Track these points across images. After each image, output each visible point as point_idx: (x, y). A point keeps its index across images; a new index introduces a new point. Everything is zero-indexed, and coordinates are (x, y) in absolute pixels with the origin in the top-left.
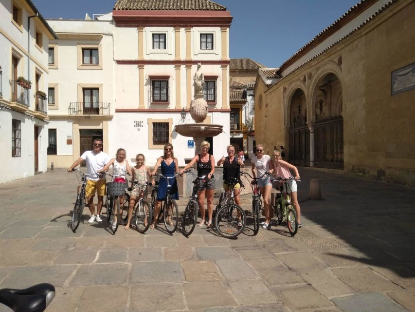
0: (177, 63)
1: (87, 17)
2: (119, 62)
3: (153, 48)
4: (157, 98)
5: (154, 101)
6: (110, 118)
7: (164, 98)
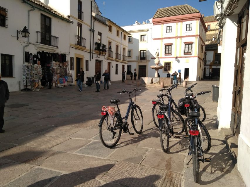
0: (176, 37)
1: (144, 23)
2: (154, 39)
3: (167, 32)
4: (167, 52)
5: (165, 54)
6: (149, 61)
7: (170, 52)
